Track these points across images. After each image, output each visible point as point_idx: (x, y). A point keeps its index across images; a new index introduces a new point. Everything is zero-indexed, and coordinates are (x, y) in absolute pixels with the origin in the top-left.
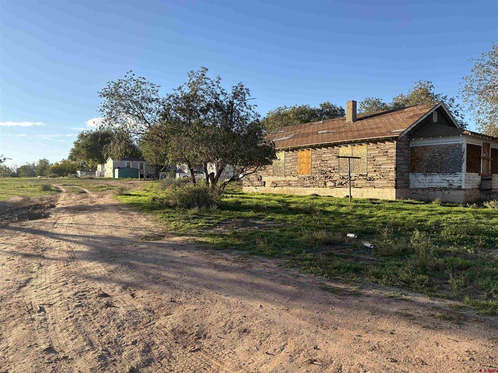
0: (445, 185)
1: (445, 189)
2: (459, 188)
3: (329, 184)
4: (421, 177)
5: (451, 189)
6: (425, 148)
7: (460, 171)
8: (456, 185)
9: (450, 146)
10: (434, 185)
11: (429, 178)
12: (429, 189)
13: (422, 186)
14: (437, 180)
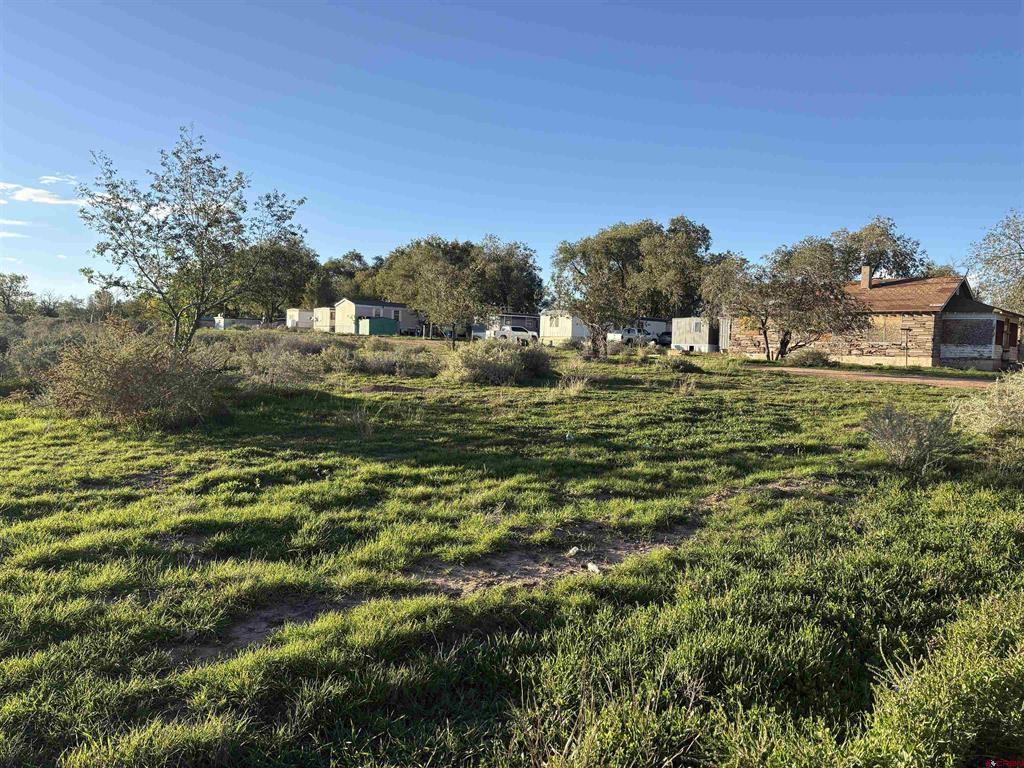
0: (976, 355)
1: (976, 359)
2: (989, 358)
3: (854, 352)
4: (952, 348)
5: (981, 359)
6: (958, 321)
7: (991, 343)
8: (986, 355)
9: (982, 321)
10: (965, 355)
11: (960, 348)
12: (959, 358)
13: (953, 356)
14: (968, 351)
